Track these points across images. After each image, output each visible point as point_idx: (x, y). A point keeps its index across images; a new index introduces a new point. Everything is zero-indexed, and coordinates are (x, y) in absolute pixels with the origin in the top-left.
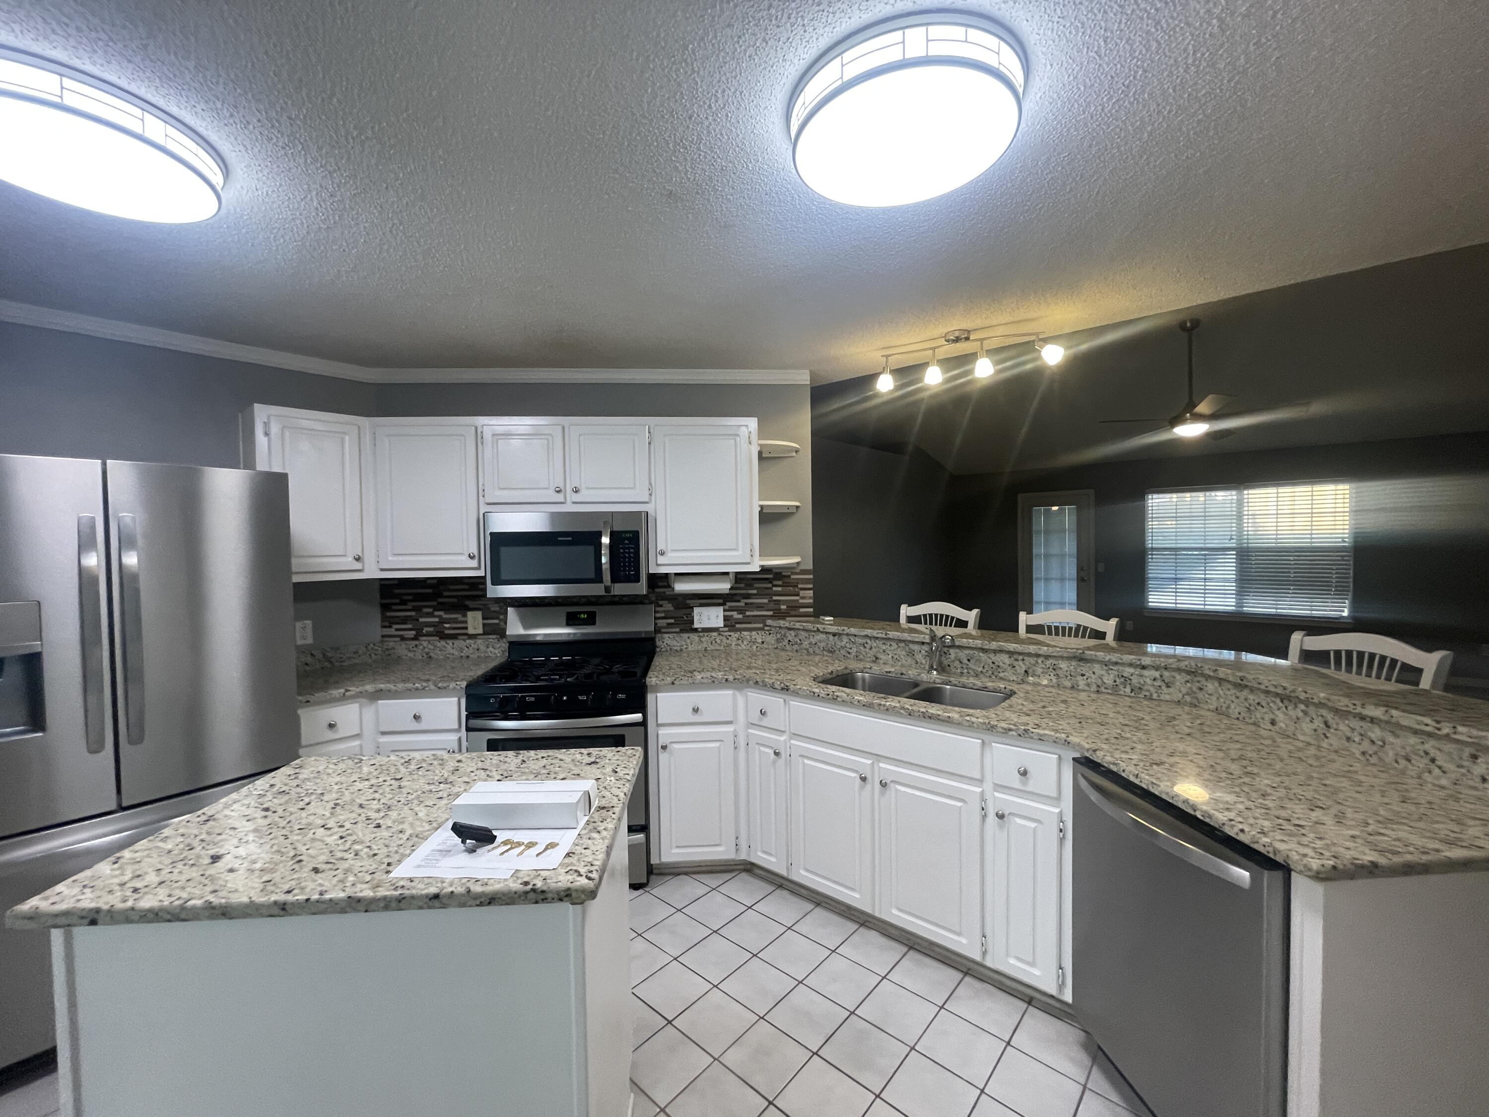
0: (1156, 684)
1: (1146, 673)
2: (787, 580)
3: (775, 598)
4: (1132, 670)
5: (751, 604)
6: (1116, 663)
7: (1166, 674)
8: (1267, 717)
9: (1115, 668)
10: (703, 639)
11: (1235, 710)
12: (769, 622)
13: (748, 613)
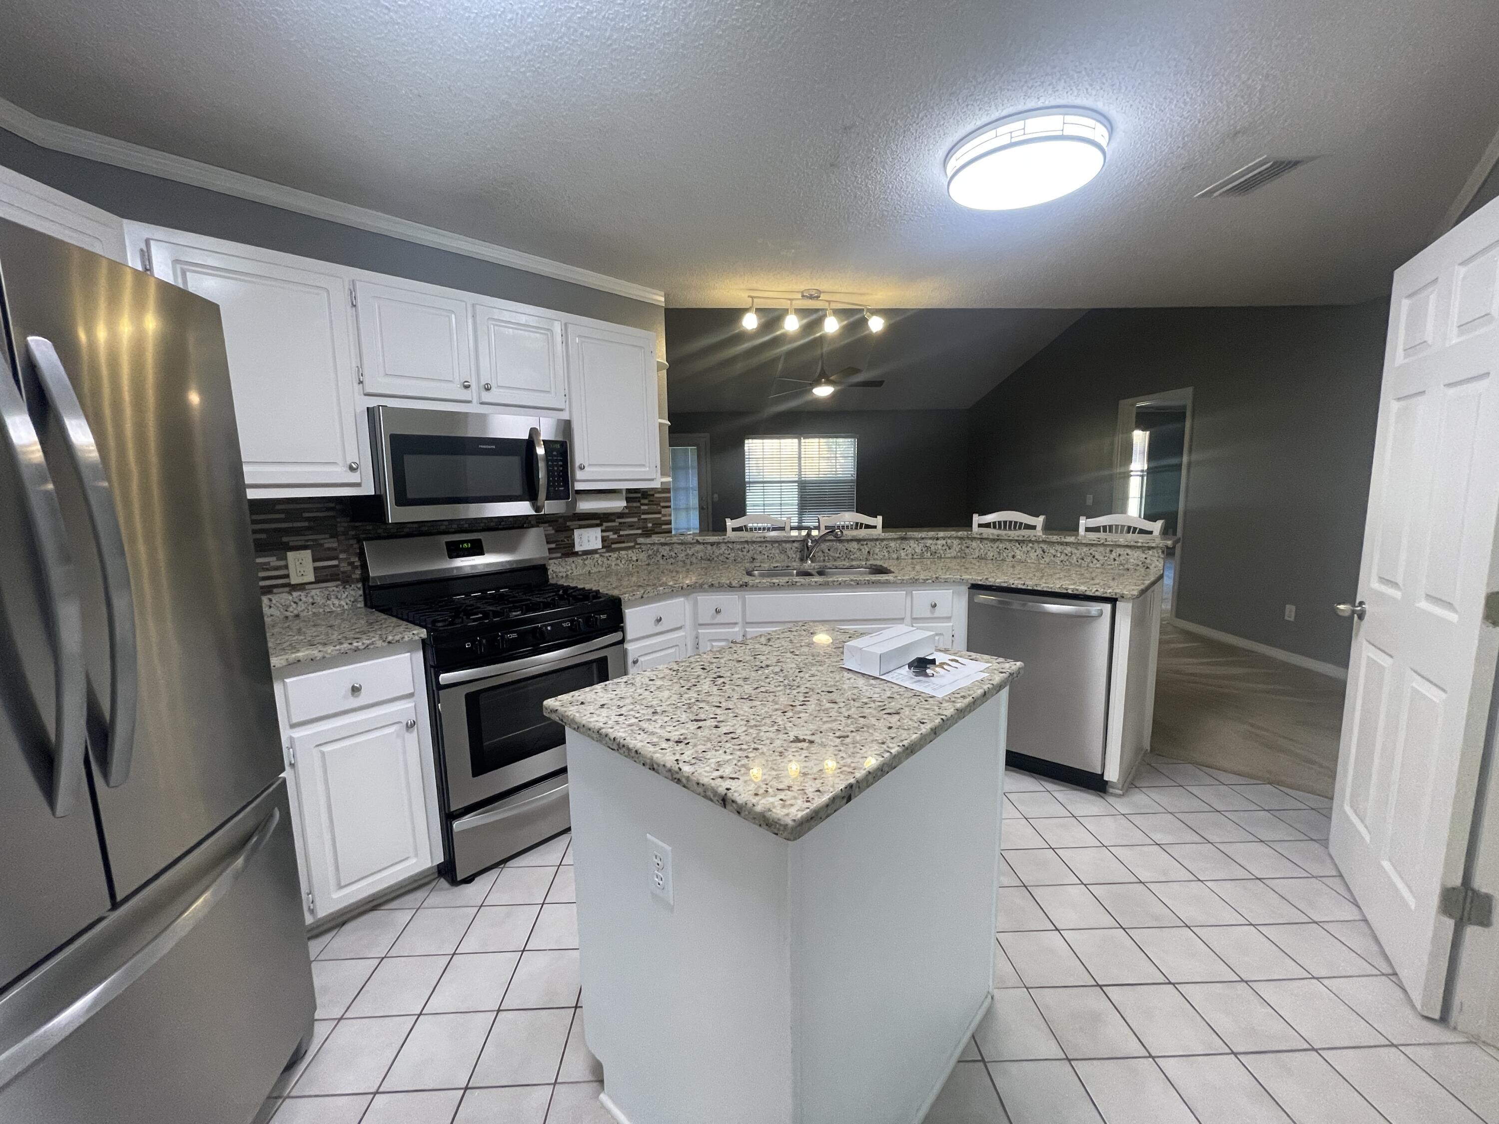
0: (944, 548)
1: (939, 542)
2: (651, 498)
3: (643, 517)
4: (930, 542)
5: (624, 523)
6: (923, 539)
7: (949, 541)
8: (1010, 555)
9: (922, 541)
10: (586, 562)
11: (990, 554)
12: (641, 540)
13: (622, 533)
